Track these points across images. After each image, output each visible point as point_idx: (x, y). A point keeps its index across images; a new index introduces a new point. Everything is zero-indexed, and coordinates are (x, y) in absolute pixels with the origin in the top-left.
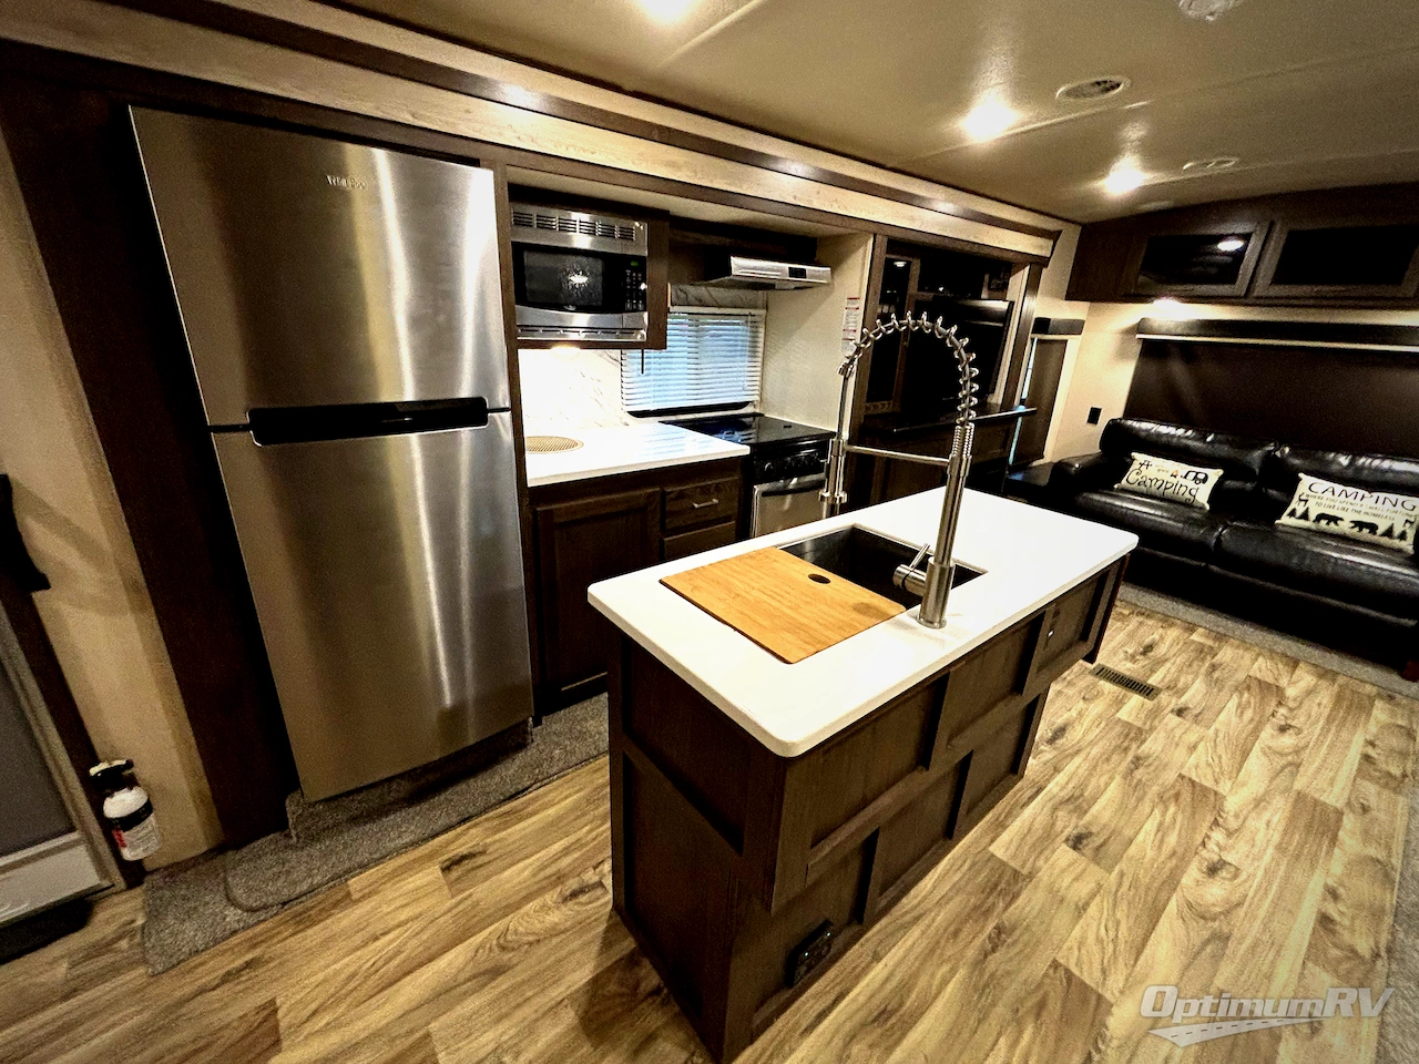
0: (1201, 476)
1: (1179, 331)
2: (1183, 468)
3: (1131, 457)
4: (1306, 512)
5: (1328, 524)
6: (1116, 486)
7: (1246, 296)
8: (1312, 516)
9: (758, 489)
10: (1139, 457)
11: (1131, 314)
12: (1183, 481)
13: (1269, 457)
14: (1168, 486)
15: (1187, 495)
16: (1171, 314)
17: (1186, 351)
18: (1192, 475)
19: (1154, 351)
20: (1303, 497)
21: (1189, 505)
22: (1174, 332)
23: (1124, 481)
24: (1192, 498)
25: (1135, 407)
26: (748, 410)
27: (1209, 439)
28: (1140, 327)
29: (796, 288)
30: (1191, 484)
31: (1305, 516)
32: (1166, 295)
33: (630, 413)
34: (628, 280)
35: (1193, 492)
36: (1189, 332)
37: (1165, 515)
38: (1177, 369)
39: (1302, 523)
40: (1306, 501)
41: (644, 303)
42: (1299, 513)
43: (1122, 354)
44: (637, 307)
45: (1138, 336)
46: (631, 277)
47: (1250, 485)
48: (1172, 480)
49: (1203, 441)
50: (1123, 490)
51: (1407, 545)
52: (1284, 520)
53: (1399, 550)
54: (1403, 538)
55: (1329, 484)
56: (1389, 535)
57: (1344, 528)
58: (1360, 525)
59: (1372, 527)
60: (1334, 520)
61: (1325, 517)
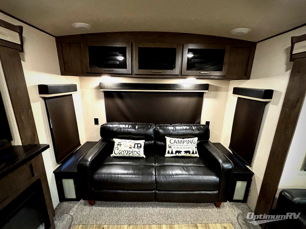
0: (139, 145)
1: (114, 88)
2: (132, 142)
3: (113, 141)
5: (179, 154)
6: (111, 155)
7: (132, 74)
8: (174, 153)
10: (116, 141)
11: (95, 81)
12: (135, 150)
13: (155, 131)
14: (130, 152)
15: (137, 155)
16: (109, 81)
17: (119, 95)
18: (137, 145)
19: (109, 95)
20: (170, 146)
22: (113, 88)
23: (114, 153)
24: (139, 155)
27: (137, 127)
28: (100, 87)
30: (137, 150)
31: (172, 153)
35: (139, 153)
36: (117, 88)
38: (119, 102)
39: (172, 155)
40: (171, 147)
42: (170, 152)
45: (101, 90)
47: (153, 142)
48: (130, 150)
49: (135, 129)
50: (114, 157)
51: (197, 155)
52: (167, 155)
53: (196, 157)
54: (196, 153)
55: (174, 139)
56: (193, 153)
57: (183, 154)
58: (186, 152)
59: (189, 152)
60: (180, 152)
61: (177, 152)
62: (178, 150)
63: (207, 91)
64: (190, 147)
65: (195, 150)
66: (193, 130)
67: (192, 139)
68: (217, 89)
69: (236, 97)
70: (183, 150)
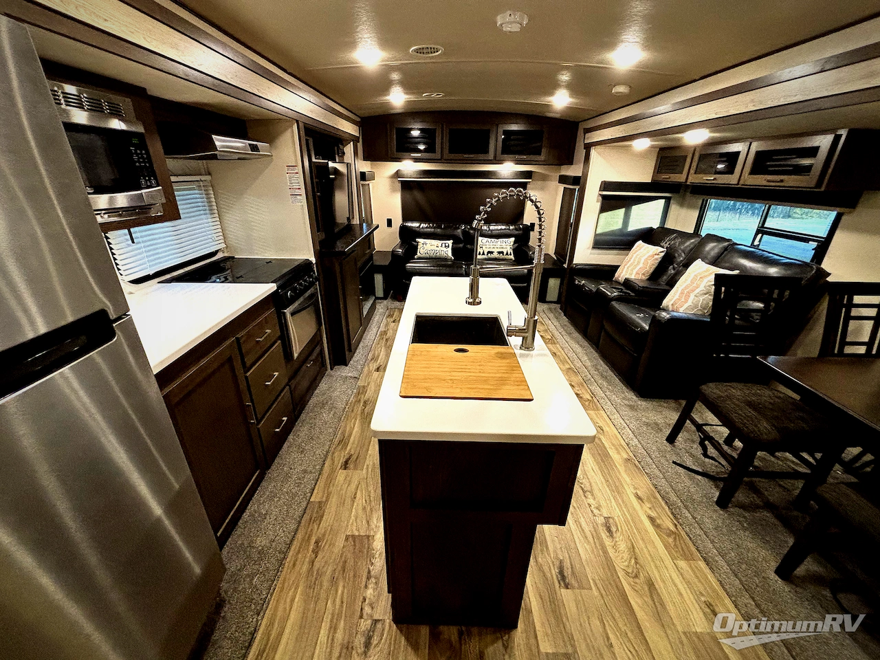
0: (447, 245)
1: (415, 176)
2: (439, 243)
3: (416, 242)
4: (483, 253)
5: (491, 255)
6: (416, 257)
7: (441, 159)
8: (486, 253)
9: (288, 311)
10: (421, 241)
11: (392, 167)
12: (442, 249)
13: (464, 232)
14: (437, 252)
16: (410, 167)
18: (444, 245)
19: (407, 186)
20: (481, 246)
21: (445, 259)
23: (418, 254)
24: (447, 256)
25: (406, 216)
26: (219, 256)
28: (398, 174)
29: (239, 159)
30: (445, 249)
31: (483, 254)
32: (405, 159)
33: (130, 282)
34: (135, 157)
35: (446, 253)
36: (418, 176)
37: (429, 265)
38: (418, 195)
39: (483, 257)
41: (156, 179)
42: (481, 253)
43: (393, 190)
44: (150, 182)
45: (399, 179)
46: (136, 153)
47: (461, 245)
48: (437, 249)
49: (441, 228)
50: (419, 258)
51: (512, 257)
52: (479, 257)
53: (511, 259)
54: (511, 254)
55: (486, 239)
56: (507, 254)
57: (495, 255)
58: (499, 253)
59: (502, 253)
60: (492, 253)
61: (489, 252)
62: (491, 250)
63: (530, 180)
64: (505, 247)
65: (510, 251)
66: (509, 229)
67: (507, 239)
68: (544, 178)
69: (561, 187)
70: (496, 251)
